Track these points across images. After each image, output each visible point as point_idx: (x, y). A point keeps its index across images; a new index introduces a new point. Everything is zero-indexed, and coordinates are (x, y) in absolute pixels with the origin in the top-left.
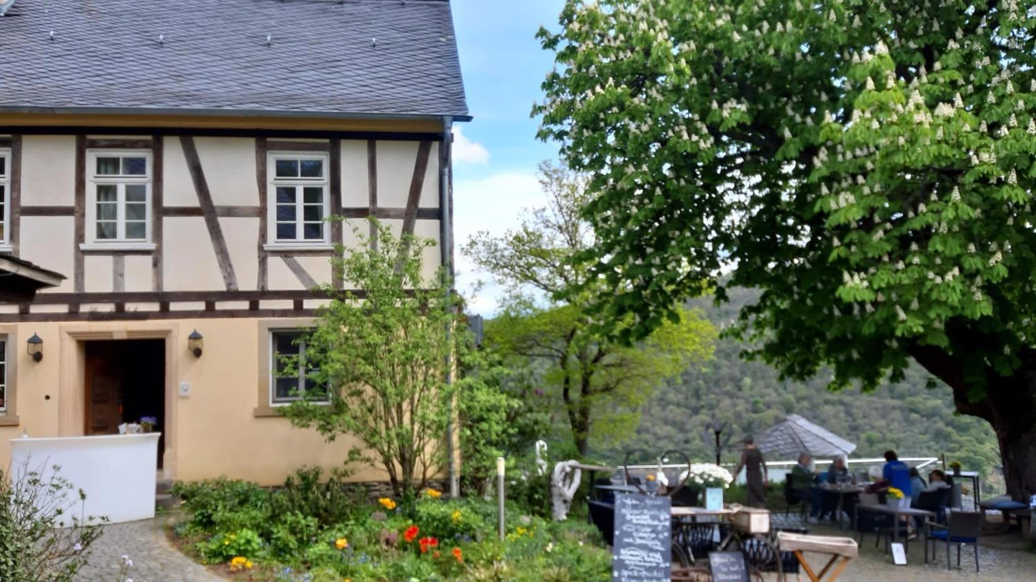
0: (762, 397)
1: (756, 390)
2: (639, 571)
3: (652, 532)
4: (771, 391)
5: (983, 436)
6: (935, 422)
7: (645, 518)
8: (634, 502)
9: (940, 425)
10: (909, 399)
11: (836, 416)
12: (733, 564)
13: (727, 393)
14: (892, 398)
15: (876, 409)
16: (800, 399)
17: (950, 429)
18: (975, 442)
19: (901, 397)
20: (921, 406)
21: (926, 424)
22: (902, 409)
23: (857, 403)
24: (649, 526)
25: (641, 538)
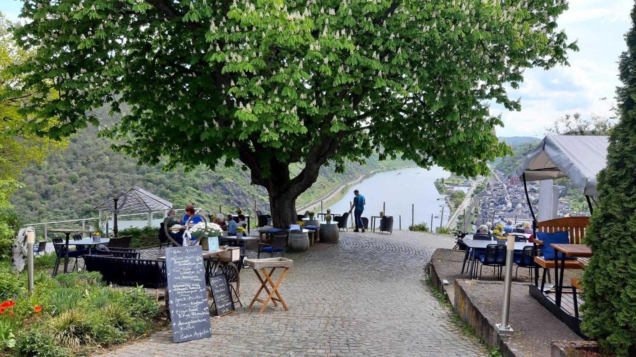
0: (55, 174)
1: (52, 169)
2: (186, 297)
3: (191, 270)
4: (62, 169)
5: (185, 194)
6: (161, 187)
7: (186, 262)
8: (179, 252)
9: (163, 189)
10: (147, 174)
11: (104, 185)
12: (221, 283)
13: (30, 172)
14: (138, 174)
15: (128, 180)
16: (81, 175)
17: (168, 191)
18: (181, 198)
19: (143, 173)
20: (153, 178)
21: (156, 188)
22: (143, 180)
23: (117, 177)
24: (189, 266)
25: (185, 275)
